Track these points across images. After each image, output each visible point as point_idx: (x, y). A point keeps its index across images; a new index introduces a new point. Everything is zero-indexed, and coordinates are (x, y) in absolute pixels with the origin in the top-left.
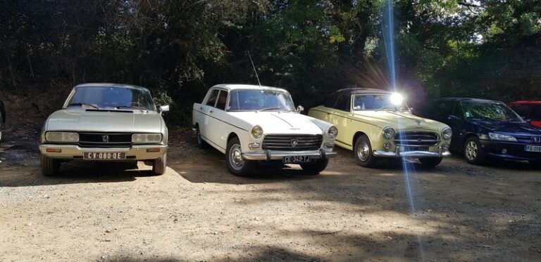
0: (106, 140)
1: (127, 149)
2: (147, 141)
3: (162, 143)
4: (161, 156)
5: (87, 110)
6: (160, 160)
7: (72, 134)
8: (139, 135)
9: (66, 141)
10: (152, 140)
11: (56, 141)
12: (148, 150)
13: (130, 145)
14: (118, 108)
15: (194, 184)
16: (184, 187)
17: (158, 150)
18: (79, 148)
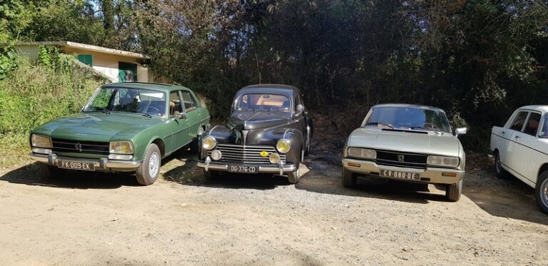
0: (401, 159)
1: (421, 171)
2: (443, 164)
3: (459, 168)
4: (457, 182)
5: (383, 130)
6: (456, 186)
7: (370, 151)
8: (435, 157)
9: (365, 157)
10: (448, 164)
11: (356, 156)
12: (443, 174)
13: (425, 167)
14: (412, 128)
15: (495, 217)
16: (483, 219)
17: (454, 175)
18: (376, 165)
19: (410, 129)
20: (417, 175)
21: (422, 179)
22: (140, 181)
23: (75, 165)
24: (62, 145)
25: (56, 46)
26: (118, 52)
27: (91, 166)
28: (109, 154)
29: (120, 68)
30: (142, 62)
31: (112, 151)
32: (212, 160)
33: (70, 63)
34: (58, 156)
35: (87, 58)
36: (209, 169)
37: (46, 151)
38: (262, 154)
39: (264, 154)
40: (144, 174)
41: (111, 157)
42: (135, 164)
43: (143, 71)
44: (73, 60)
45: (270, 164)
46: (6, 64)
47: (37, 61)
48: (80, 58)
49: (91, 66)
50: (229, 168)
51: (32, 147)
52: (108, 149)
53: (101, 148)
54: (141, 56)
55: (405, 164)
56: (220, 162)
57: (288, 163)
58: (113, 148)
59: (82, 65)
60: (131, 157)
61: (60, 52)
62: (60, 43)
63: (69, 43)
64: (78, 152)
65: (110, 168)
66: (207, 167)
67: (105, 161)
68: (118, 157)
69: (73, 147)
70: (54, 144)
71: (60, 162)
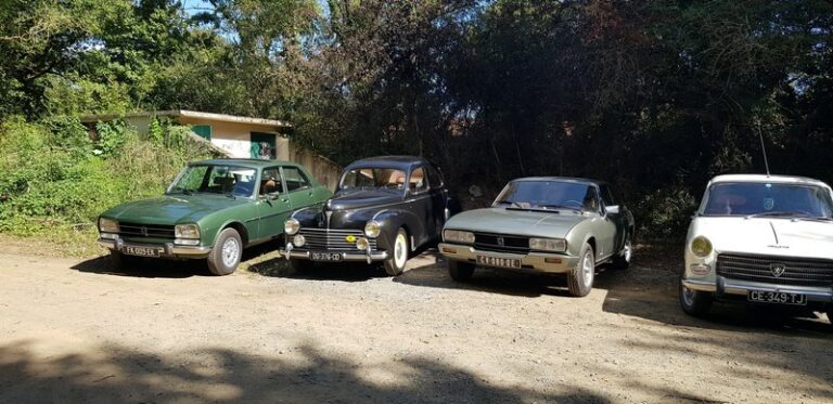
0: (501, 242)
1: (522, 257)
2: (548, 248)
3: (568, 253)
7: (469, 233)
8: (538, 240)
12: (547, 260)
13: (526, 252)
17: (558, 261)
18: (474, 251)
19: (545, 208)
20: (517, 261)
21: (523, 266)
22: (213, 271)
23: (141, 251)
24: (129, 229)
25: (169, 116)
26: (248, 120)
27: (156, 251)
28: (175, 238)
29: (252, 140)
30: (282, 131)
31: (178, 235)
32: (295, 247)
33: (184, 137)
34: (125, 241)
35: (205, 129)
36: (291, 257)
37: (114, 236)
38: (348, 238)
39: (351, 238)
40: (215, 261)
41: (177, 242)
42: (202, 250)
43: (283, 142)
44: (188, 132)
45: (356, 251)
46: (112, 140)
47: (148, 136)
48: (197, 130)
49: (209, 138)
50: (311, 255)
51: (100, 232)
52: (173, 233)
53: (166, 232)
54: (279, 123)
55: (504, 249)
56: (303, 249)
57: (380, 249)
58: (181, 232)
59: (198, 138)
60: (198, 242)
61: (174, 124)
62: (173, 112)
63: (183, 112)
64: (143, 236)
65: (177, 255)
66: (288, 255)
67: (170, 246)
68: (185, 242)
69: (139, 231)
70: (122, 229)
71: (125, 248)
